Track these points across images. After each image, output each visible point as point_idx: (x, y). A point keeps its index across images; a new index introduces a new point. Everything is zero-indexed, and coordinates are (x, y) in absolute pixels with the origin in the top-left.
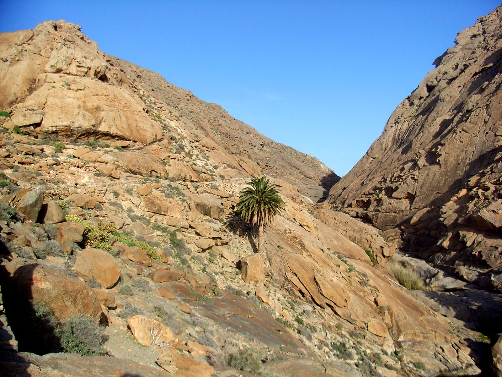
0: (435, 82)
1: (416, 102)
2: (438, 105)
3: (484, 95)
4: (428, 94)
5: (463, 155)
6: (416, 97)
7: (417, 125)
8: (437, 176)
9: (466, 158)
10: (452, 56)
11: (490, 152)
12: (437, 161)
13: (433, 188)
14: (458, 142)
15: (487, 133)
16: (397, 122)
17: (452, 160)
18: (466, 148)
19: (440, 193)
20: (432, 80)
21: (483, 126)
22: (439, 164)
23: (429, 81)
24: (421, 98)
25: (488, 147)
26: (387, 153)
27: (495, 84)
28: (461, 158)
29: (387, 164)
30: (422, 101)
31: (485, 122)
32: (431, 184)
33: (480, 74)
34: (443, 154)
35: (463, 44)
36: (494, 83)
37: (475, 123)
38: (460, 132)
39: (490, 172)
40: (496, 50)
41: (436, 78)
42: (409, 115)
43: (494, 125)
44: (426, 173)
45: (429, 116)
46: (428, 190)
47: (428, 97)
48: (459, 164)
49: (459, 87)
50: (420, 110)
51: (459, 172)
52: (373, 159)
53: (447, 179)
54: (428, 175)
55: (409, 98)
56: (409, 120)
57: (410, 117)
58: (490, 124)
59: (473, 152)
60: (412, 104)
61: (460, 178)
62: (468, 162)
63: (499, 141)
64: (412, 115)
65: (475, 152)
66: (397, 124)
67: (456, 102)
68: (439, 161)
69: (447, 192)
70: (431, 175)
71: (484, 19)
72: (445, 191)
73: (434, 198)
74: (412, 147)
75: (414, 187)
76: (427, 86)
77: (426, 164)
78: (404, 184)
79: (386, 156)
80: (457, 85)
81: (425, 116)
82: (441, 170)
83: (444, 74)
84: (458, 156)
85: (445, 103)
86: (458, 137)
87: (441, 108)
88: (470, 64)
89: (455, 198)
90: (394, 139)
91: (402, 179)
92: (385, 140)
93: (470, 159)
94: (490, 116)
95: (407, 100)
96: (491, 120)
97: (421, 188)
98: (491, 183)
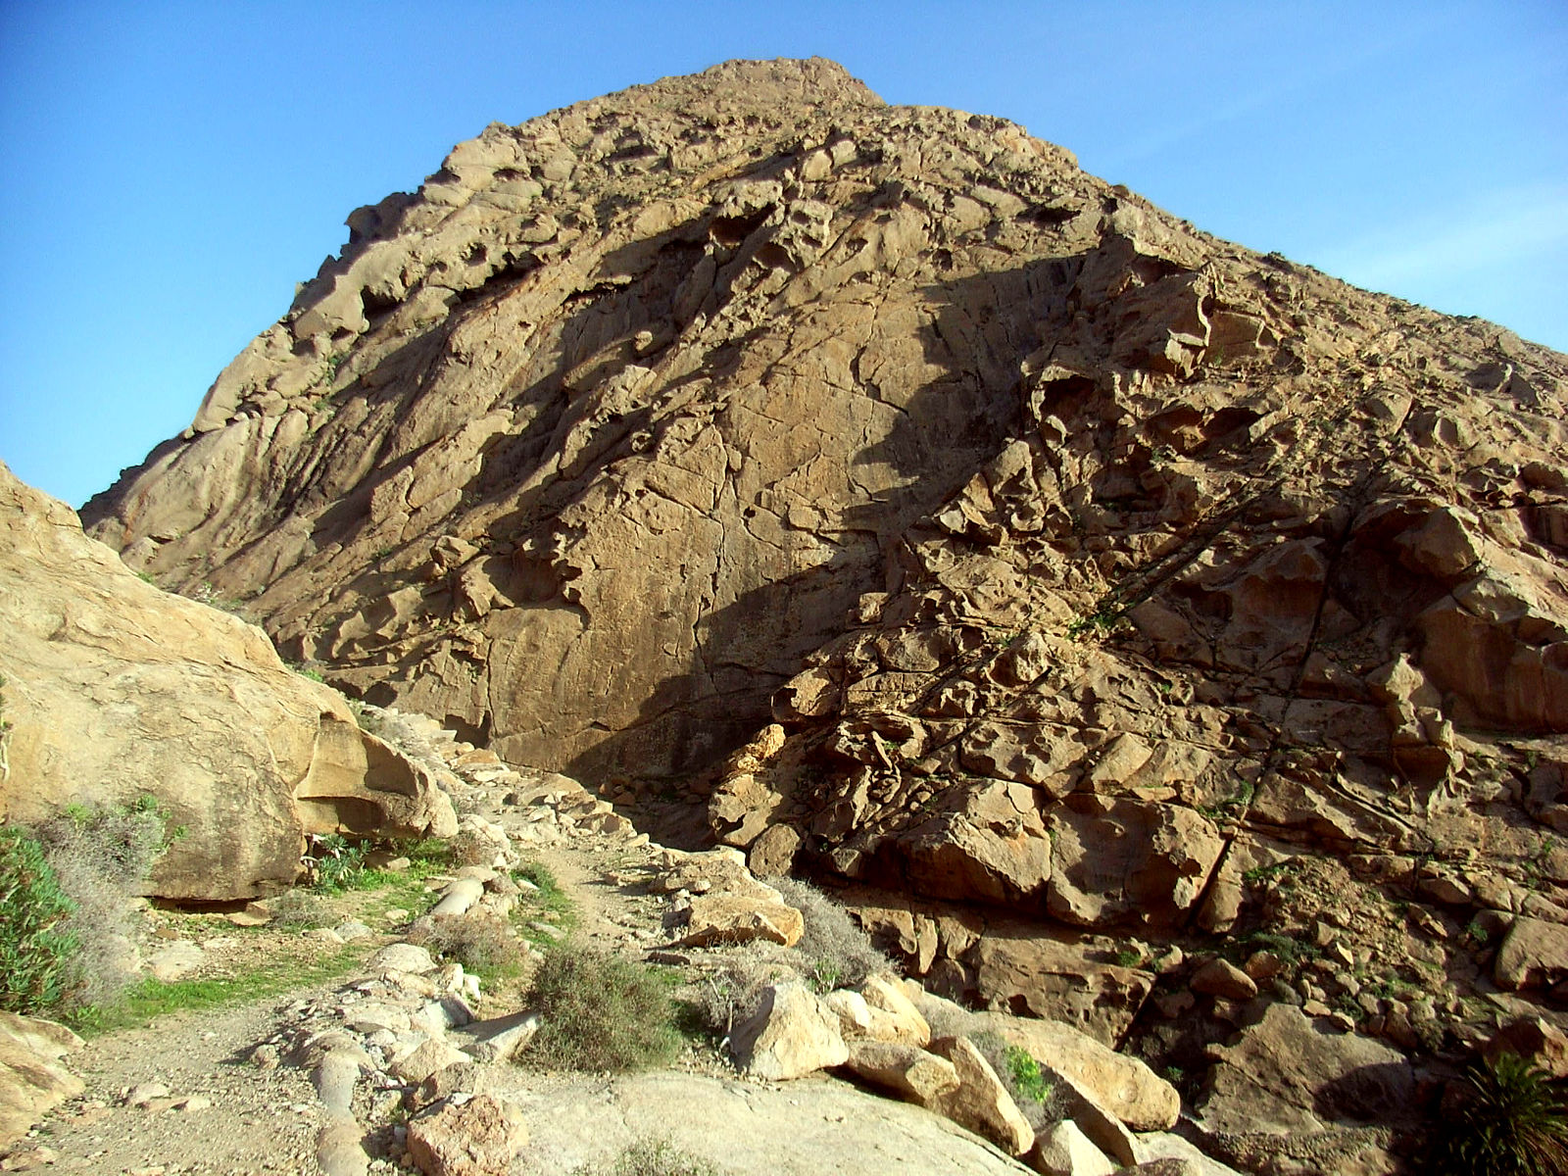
0: (399, 291)
1: (323, 342)
2: (449, 372)
3: (668, 375)
4: (366, 325)
5: (673, 585)
6: (324, 326)
7: (359, 432)
8: (579, 658)
9: (689, 596)
10: (444, 214)
11: (780, 582)
12: (567, 592)
13: (567, 703)
14: (644, 532)
15: (750, 513)
16: (249, 405)
17: (631, 594)
18: (679, 556)
19: (607, 728)
20: (386, 277)
21: (726, 484)
22: (573, 603)
23: (377, 278)
24: (340, 333)
25: (768, 564)
26: (224, 525)
27: (699, 345)
28: (666, 592)
29: (247, 576)
30: (345, 344)
31: (729, 469)
32: (554, 685)
33: (588, 301)
34: (587, 567)
35: (474, 186)
36: (693, 342)
37: (694, 468)
38: (640, 493)
39: (875, 668)
40: (635, 236)
41: (403, 276)
42: (304, 387)
43: (771, 486)
44: (522, 637)
45: (418, 409)
46: (548, 713)
47: (367, 334)
48: (665, 615)
49: (524, 325)
50: (347, 378)
51: (672, 647)
52: (157, 545)
53: (625, 671)
54: (533, 647)
55: (289, 323)
56: (311, 409)
57: (308, 396)
58: (751, 482)
59: (714, 576)
60: (304, 347)
61: (679, 671)
62: (698, 611)
63: (806, 548)
64: (314, 390)
65: (722, 578)
66: (256, 414)
67: (519, 376)
68: (575, 593)
69: (636, 725)
70: (550, 649)
71: (526, 132)
72: (627, 721)
73: (582, 748)
74: (377, 518)
75: (475, 694)
76: (366, 293)
77: (503, 600)
78: (418, 675)
79: (221, 539)
80: (516, 318)
81: (388, 408)
82: (590, 633)
83: (431, 267)
84: (655, 583)
85: (477, 372)
86: (636, 511)
87: (464, 387)
88: (545, 256)
89: (748, 761)
90: (247, 470)
91: (397, 652)
92: (209, 468)
93: (705, 600)
94: (746, 452)
95: (283, 331)
96: (751, 466)
97: (513, 700)
98: (900, 708)
